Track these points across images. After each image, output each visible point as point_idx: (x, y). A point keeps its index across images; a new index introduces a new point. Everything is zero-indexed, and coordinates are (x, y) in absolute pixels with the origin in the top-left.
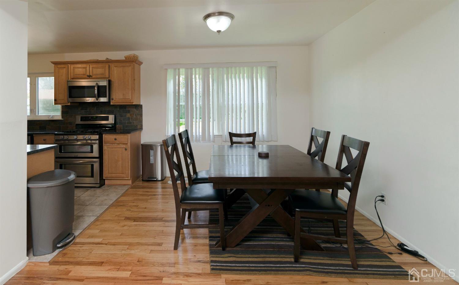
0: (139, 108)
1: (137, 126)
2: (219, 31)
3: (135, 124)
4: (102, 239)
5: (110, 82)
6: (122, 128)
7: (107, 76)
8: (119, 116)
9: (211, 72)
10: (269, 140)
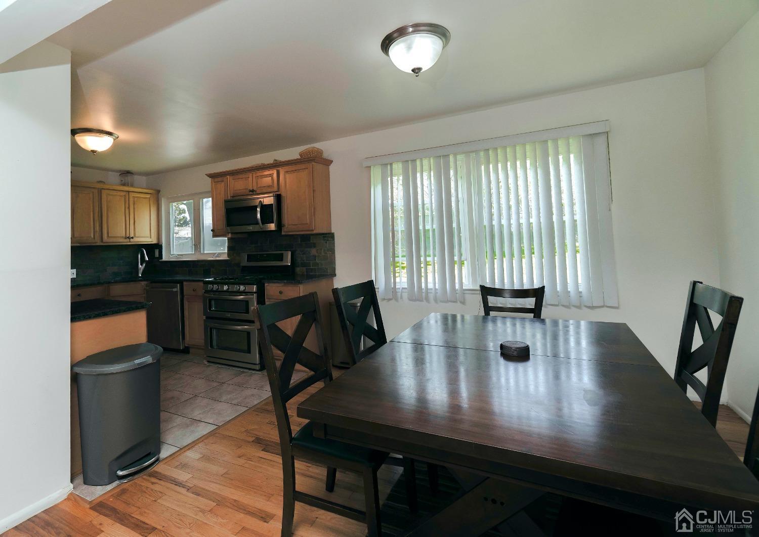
0: (329, 239)
1: (327, 269)
2: (416, 71)
3: (323, 266)
4: (191, 476)
5: (278, 198)
6: (305, 273)
7: (275, 189)
8: (301, 253)
9: (452, 164)
10: (594, 305)
